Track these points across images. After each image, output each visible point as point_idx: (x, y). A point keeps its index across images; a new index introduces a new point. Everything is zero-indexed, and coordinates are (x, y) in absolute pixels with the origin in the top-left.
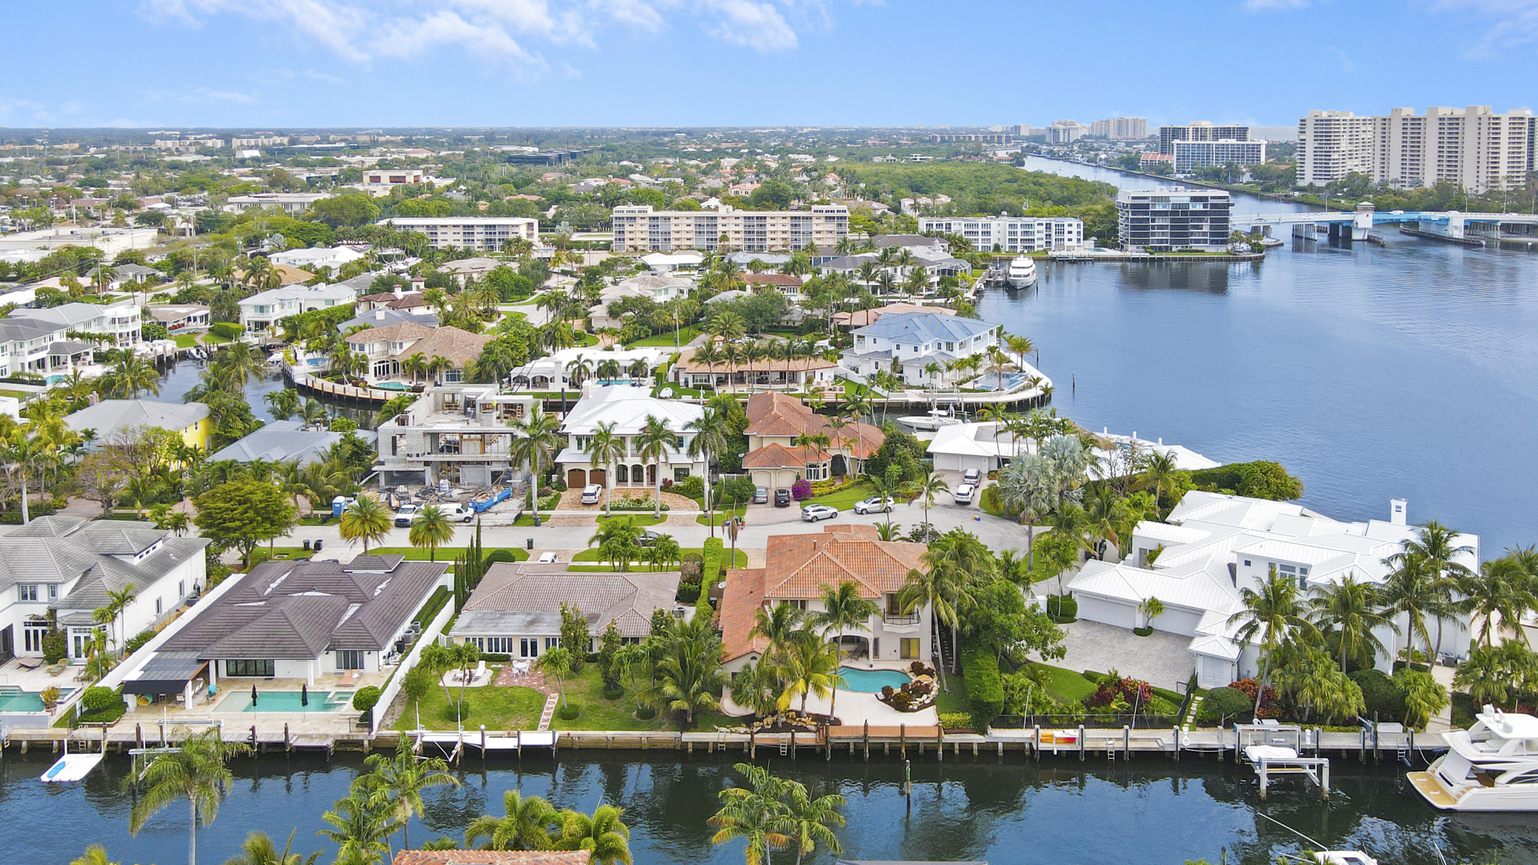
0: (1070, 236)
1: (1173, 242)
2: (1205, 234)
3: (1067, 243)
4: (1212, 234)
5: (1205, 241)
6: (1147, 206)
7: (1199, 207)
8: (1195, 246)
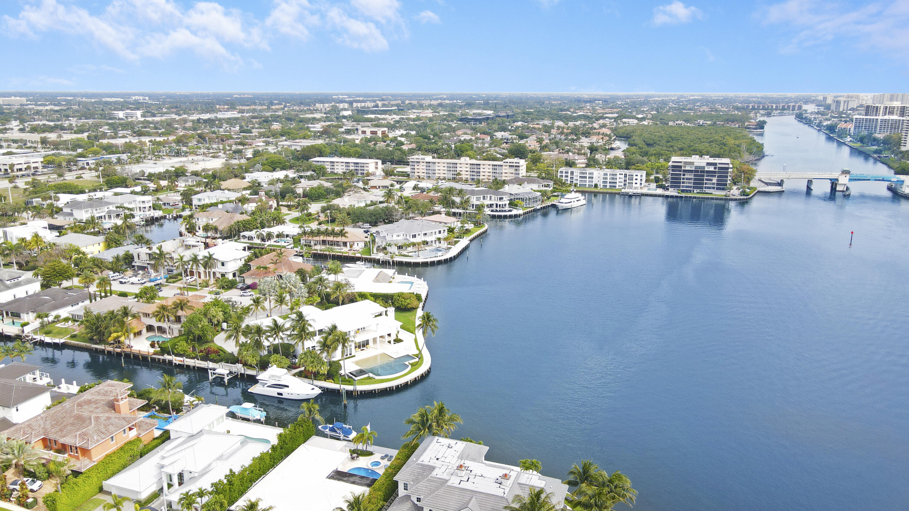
0: (636, 181)
1: (694, 188)
2: (713, 184)
3: (634, 185)
4: (718, 184)
5: (714, 188)
6: (681, 167)
7: (712, 168)
8: (708, 191)
